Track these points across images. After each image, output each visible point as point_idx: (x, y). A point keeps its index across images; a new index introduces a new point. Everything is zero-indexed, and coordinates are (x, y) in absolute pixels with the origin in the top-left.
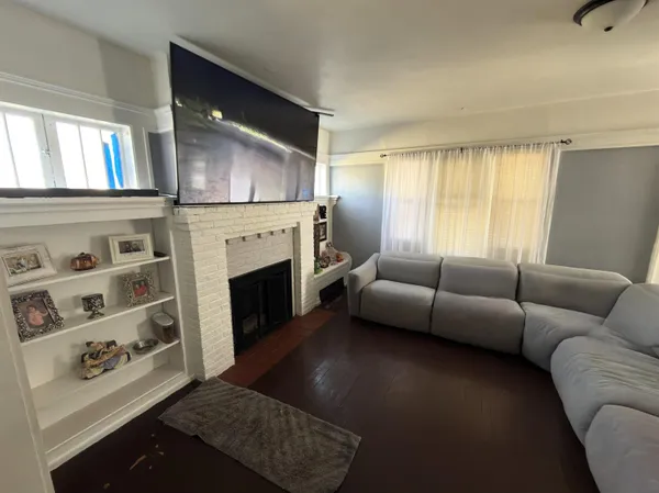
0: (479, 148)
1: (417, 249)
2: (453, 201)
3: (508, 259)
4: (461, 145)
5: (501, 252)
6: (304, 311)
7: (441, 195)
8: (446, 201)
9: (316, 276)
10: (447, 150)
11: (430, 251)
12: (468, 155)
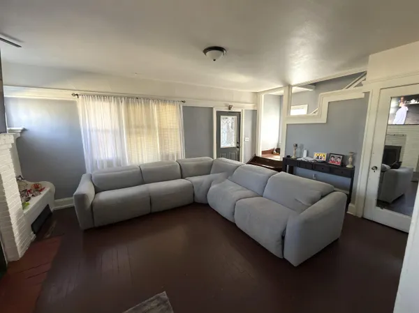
0: (147, 99)
1: (118, 164)
2: (138, 130)
3: (170, 159)
4: (137, 96)
5: (167, 156)
6: (20, 253)
7: (129, 126)
8: (133, 130)
9: (25, 211)
10: (128, 98)
11: (128, 163)
12: (141, 103)
